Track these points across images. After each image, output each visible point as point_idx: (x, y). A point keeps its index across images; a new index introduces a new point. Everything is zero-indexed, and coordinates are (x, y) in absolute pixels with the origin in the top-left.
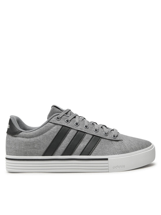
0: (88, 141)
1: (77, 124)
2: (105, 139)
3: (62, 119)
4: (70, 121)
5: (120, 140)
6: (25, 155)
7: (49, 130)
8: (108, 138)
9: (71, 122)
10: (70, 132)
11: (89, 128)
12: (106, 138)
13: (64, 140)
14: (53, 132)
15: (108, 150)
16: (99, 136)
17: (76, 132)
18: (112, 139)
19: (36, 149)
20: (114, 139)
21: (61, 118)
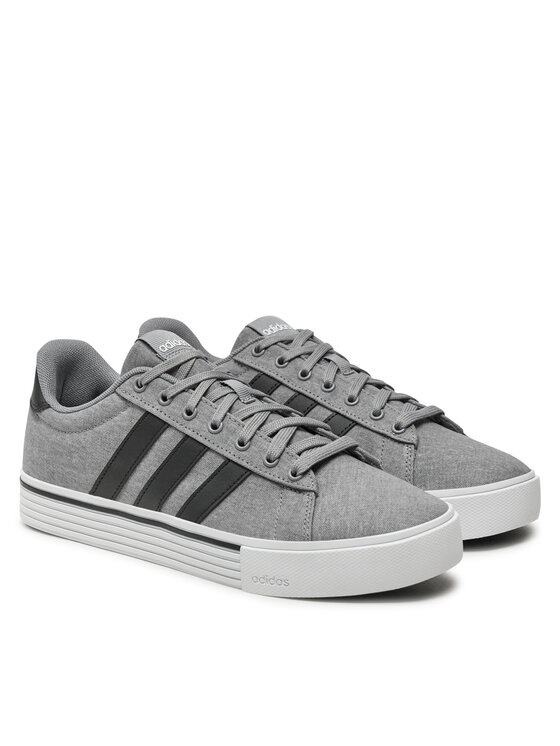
0: (208, 473)
1: (189, 413)
2: (264, 478)
3: (149, 390)
4: (173, 397)
5: (307, 491)
6: (51, 479)
7: (109, 417)
8: (271, 477)
9: (173, 404)
10: (163, 436)
11: (224, 432)
12: (267, 475)
13: (145, 460)
14: (119, 426)
15: (253, 518)
16: (244, 464)
17: (180, 438)
18: (283, 482)
19: (74, 468)
20: (290, 484)
21: (147, 384)
